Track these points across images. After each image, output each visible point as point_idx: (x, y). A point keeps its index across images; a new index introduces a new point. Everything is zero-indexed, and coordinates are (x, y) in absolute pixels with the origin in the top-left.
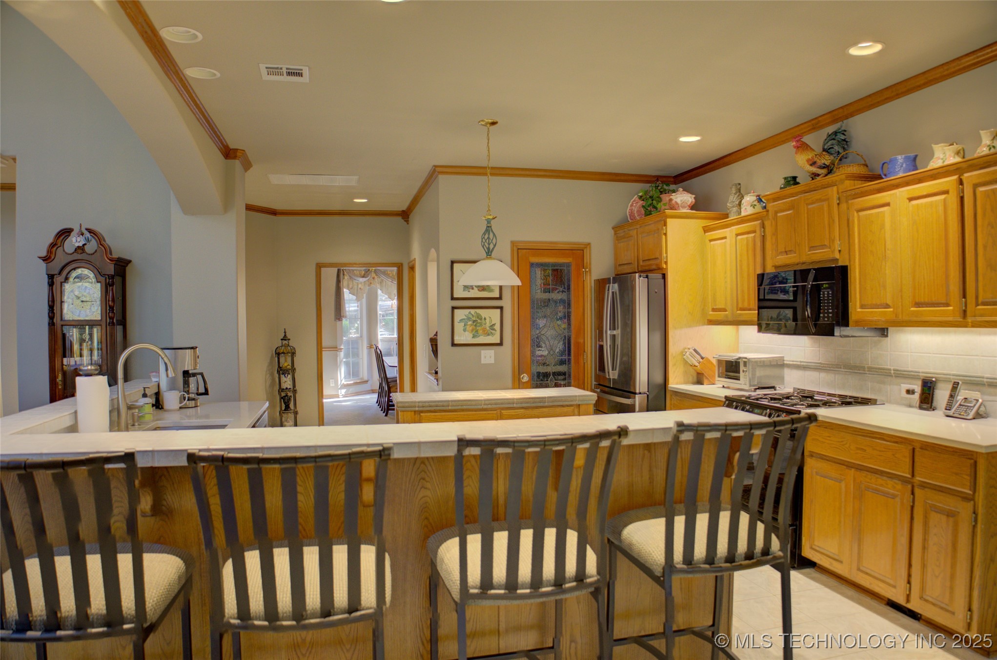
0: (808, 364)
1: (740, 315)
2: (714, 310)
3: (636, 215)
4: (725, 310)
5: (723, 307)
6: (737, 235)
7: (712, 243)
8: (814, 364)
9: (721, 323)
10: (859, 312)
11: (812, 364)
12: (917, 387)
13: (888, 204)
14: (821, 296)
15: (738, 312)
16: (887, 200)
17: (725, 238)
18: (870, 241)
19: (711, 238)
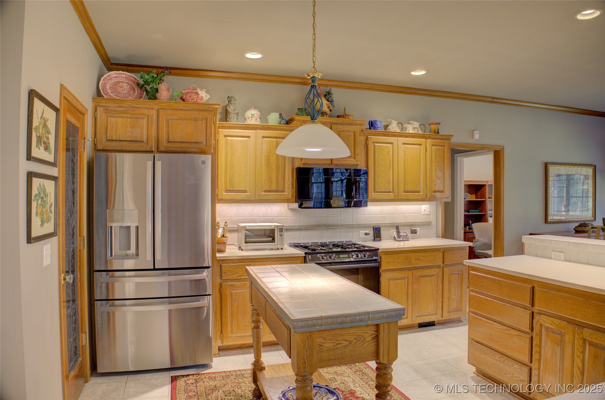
0: (292, 227)
1: (266, 195)
2: (228, 191)
3: (108, 90)
4: (245, 191)
5: (243, 189)
6: (263, 137)
7: (228, 138)
8: (298, 227)
9: (236, 201)
10: (373, 194)
11: (297, 227)
12: (371, 232)
13: (392, 143)
14: (357, 185)
15: (262, 193)
16: (392, 141)
17: (249, 137)
18: (382, 159)
19: (227, 134)
